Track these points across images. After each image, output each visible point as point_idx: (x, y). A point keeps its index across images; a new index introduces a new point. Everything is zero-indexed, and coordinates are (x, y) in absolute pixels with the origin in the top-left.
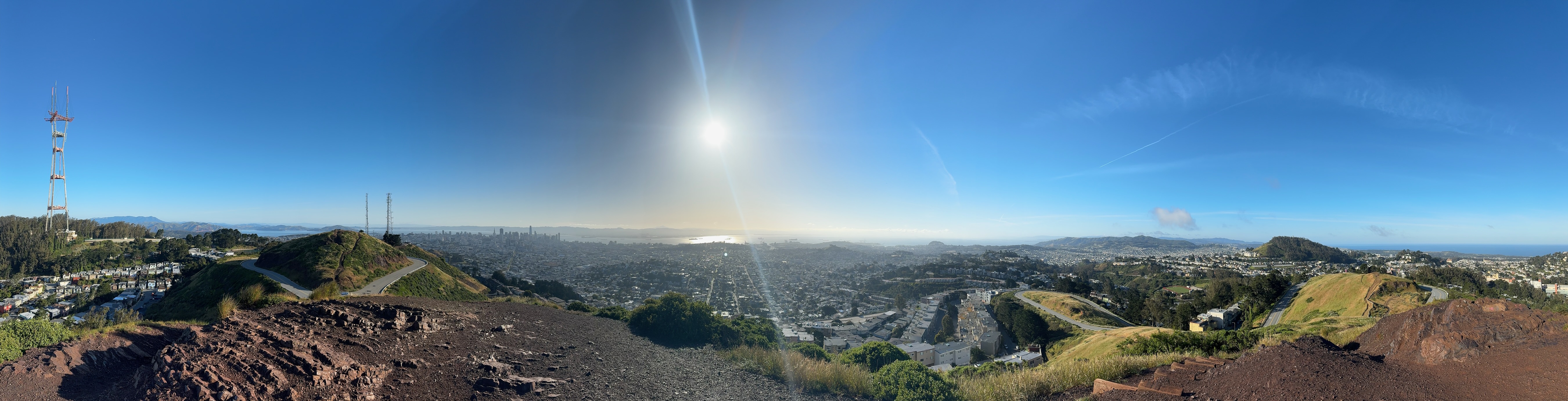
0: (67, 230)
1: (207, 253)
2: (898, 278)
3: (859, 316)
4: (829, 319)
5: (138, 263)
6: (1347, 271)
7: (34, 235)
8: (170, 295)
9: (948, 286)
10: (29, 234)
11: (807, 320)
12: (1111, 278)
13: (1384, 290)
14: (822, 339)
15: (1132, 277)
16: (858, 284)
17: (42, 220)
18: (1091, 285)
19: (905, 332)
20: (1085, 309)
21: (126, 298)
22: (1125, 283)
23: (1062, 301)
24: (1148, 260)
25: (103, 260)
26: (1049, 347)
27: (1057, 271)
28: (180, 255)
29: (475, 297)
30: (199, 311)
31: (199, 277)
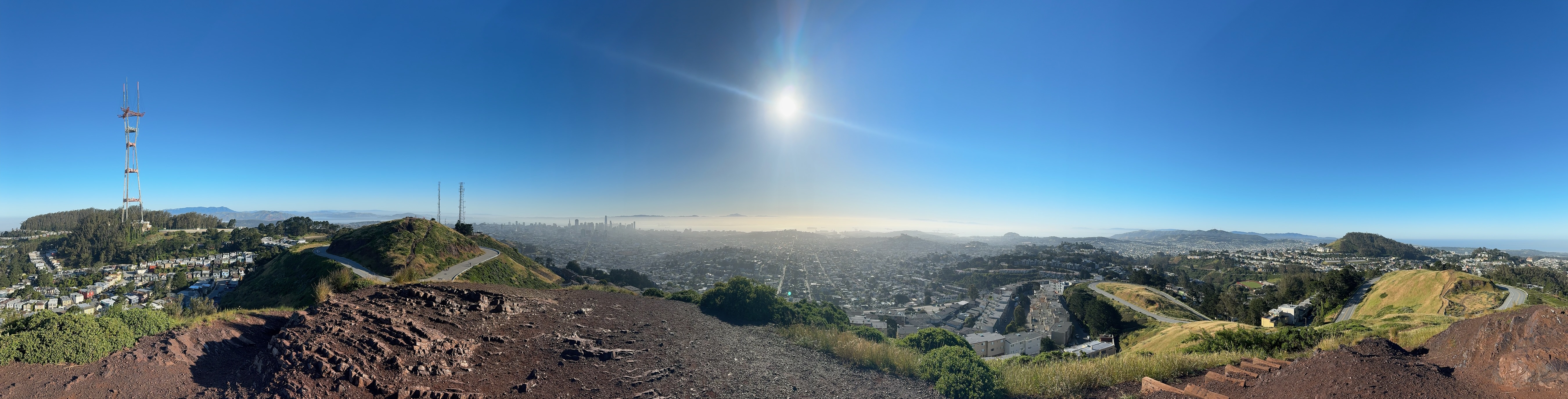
0: (142, 221)
1: (280, 241)
2: (971, 269)
3: (932, 305)
4: (903, 307)
5: (211, 252)
6: (1422, 268)
7: (112, 226)
8: (243, 284)
9: (1022, 277)
10: (107, 225)
11: (880, 308)
12: (1186, 272)
13: (1459, 288)
14: (896, 327)
15: (1206, 270)
16: (931, 274)
17: (118, 212)
18: (1166, 278)
19: (977, 322)
20: (1160, 301)
21: (201, 287)
22: (1200, 277)
23: (1137, 293)
24: (1222, 254)
25: (178, 251)
26: (1122, 338)
27: (1132, 263)
28: (253, 244)
29: (552, 286)
30: (273, 298)
31: (272, 266)
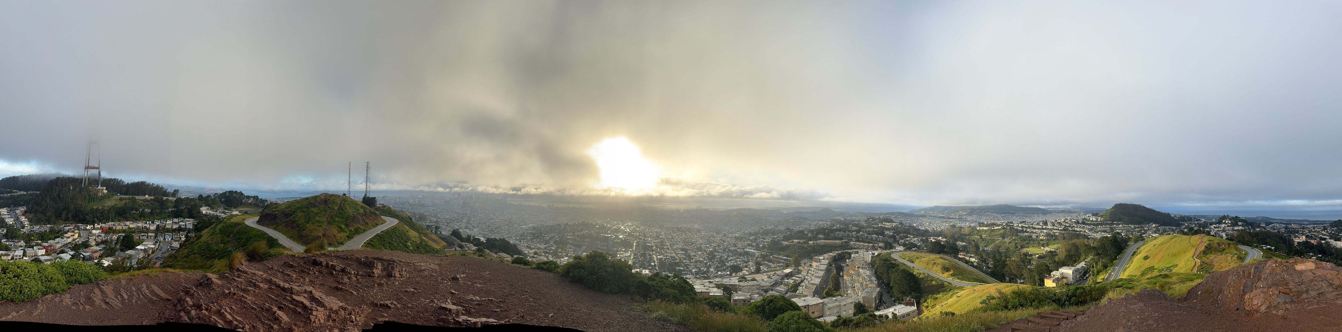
0: (100, 186)
1: (216, 211)
2: (795, 240)
3: (762, 273)
4: (736, 276)
5: (158, 217)
6: (1177, 233)
7: (73, 191)
8: (184, 248)
9: (836, 247)
10: (69, 189)
11: (717, 277)
12: (976, 241)
13: (1209, 249)
14: (730, 293)
15: (994, 240)
16: (761, 246)
17: (80, 179)
18: (958, 246)
19: (800, 288)
20: (955, 267)
21: (147, 248)
22: (988, 246)
23: (934, 261)
24: (1007, 225)
25: (128, 214)
26: (923, 301)
27: (929, 235)
28: (193, 212)
29: (437, 251)
